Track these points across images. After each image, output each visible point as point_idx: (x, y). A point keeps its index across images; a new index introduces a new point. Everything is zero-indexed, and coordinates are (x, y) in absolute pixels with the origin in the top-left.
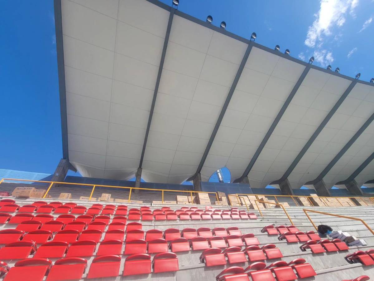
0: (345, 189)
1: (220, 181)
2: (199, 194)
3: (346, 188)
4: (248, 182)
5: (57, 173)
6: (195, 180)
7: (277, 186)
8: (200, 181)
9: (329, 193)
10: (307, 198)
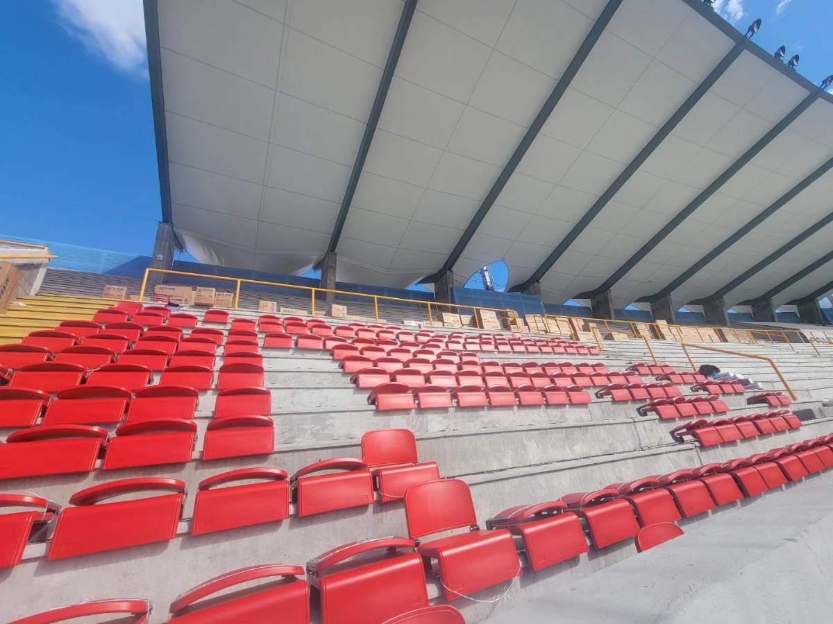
0: (702, 313)
1: (487, 288)
2: (481, 311)
3: (703, 311)
4: (538, 292)
5: (159, 254)
6: (439, 282)
7: (586, 303)
8: (450, 286)
9: (674, 319)
10: (648, 326)
